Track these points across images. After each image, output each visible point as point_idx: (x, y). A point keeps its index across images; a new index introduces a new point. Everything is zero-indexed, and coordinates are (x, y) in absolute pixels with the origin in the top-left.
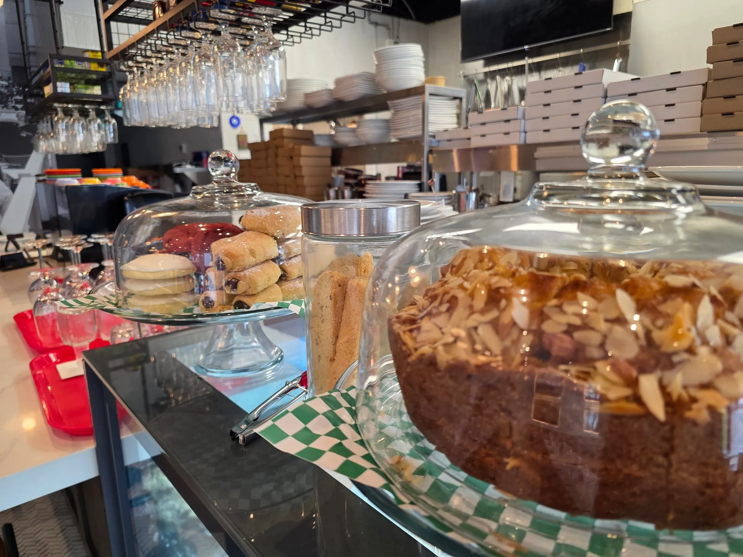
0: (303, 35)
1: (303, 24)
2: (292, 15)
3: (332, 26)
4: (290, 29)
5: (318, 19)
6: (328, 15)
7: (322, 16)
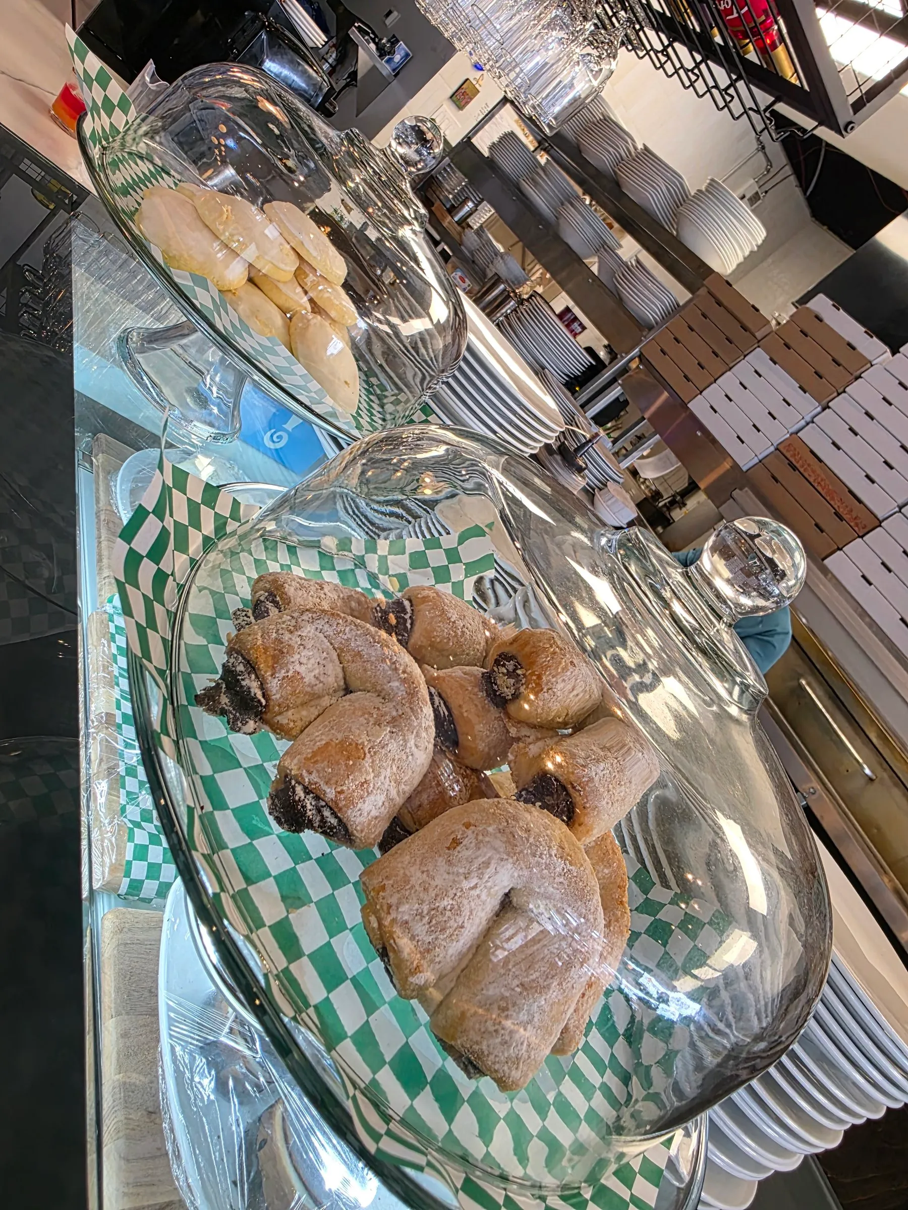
0: (681, 72)
1: (698, 58)
2: (698, 29)
3: (727, 105)
4: (676, 45)
5: (722, 77)
6: (741, 85)
7: (730, 78)
